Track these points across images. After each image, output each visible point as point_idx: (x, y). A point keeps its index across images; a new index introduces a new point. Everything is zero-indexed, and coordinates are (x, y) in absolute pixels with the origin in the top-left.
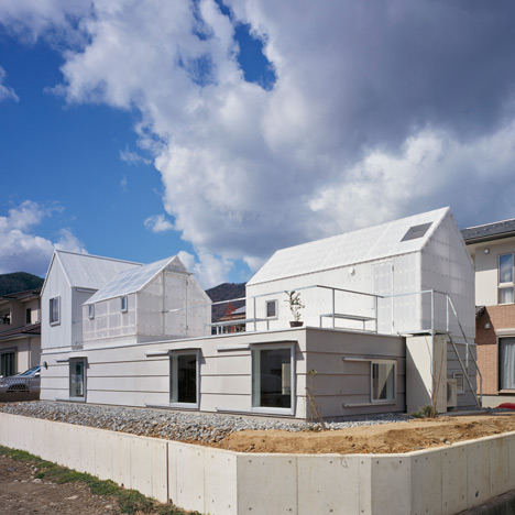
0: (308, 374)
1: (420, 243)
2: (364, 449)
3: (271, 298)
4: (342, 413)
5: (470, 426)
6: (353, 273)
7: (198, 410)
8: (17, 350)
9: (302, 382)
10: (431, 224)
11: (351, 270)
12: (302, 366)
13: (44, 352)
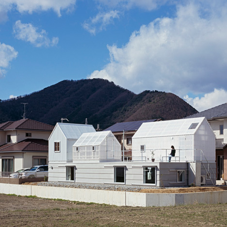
0: (160, 175)
1: (194, 131)
2: (174, 192)
3: (143, 144)
4: (169, 185)
5: (203, 189)
6: (173, 139)
7: (125, 184)
8: (14, 157)
9: (158, 176)
10: (198, 123)
11: (172, 137)
12: (158, 172)
13: (50, 162)
